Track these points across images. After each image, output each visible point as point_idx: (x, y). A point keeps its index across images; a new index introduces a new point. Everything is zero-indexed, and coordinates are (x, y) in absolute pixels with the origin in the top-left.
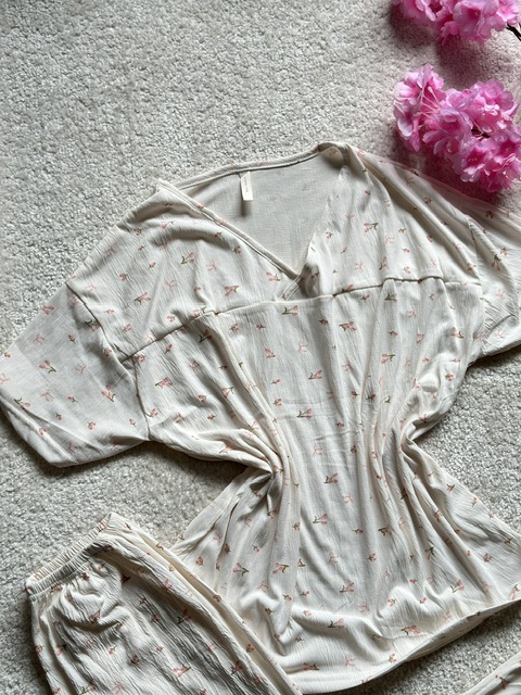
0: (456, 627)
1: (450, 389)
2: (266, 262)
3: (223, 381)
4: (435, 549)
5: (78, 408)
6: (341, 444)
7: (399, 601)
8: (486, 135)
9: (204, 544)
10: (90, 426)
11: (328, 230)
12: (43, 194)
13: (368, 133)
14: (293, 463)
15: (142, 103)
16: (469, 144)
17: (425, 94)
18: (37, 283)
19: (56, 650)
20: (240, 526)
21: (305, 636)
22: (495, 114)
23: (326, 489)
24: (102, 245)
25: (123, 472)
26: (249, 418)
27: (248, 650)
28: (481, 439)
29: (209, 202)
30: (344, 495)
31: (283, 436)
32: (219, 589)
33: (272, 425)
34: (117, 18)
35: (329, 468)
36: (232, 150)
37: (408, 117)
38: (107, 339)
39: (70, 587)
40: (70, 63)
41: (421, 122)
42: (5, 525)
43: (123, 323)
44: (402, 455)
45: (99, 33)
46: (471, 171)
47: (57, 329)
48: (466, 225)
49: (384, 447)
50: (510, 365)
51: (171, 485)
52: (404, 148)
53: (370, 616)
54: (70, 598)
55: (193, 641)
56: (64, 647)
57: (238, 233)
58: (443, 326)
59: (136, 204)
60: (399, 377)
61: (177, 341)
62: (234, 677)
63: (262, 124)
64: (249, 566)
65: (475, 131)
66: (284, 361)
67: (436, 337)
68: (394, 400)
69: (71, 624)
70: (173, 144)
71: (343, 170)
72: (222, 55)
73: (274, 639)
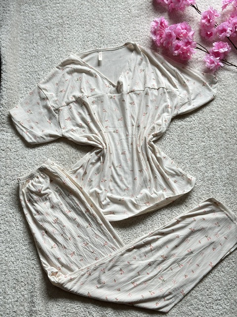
0: (162, 202)
1: (166, 125)
2: (106, 81)
3: (88, 119)
4: (157, 177)
5: (39, 125)
6: (128, 142)
7: (144, 193)
9: (78, 171)
10: (43, 131)
11: (127, 71)
12: (32, 56)
13: (143, 40)
14: (110, 146)
15: (67, 28)
18: (28, 85)
19: (27, 202)
20: (91, 166)
21: (111, 203)
22: (185, 33)
23: (121, 157)
24: (49, 74)
25: (53, 147)
26: (96, 131)
27: (91, 206)
28: (176, 143)
29: (87, 61)
30: (127, 158)
32: (82, 186)
33: (104, 134)
35: (123, 149)
36: (96, 44)
38: (50, 104)
39: (33, 181)
40: (44, 15)
42: (13, 162)
43: (56, 99)
44: (148, 146)
45: (54, 6)
46: (176, 52)
47: (34, 100)
48: (174, 71)
49: (142, 143)
50: (188, 119)
51: (69, 152)
53: (134, 198)
54: (32, 184)
55: (73, 202)
56: (30, 201)
57: (96, 71)
58: (165, 104)
59: (62, 60)
60: (149, 121)
61: (74, 106)
62: (86, 214)
63: (107, 36)
64: (93, 179)
65: (178, 39)
66: (110, 114)
67: (162, 108)
68: (147, 128)
69: (32, 192)
70: (76, 42)
71: (134, 52)
72: (95, 14)
73: (100, 203)
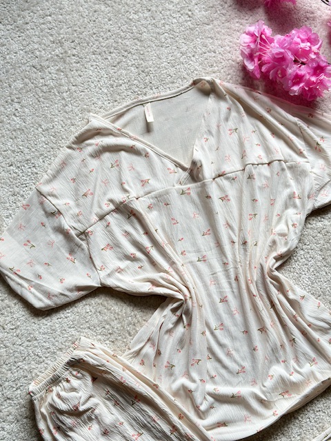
0: (315, 389)
1: (296, 233)
2: (167, 161)
3: (146, 242)
4: (296, 339)
5: (52, 269)
6: (228, 277)
7: (276, 376)
8: (303, 63)
9: (144, 351)
10: (61, 281)
11: (205, 136)
12: (15, 130)
13: (225, 69)
14: (197, 292)
15: (74, 65)
16: (292, 70)
17: (260, 40)
18: (17, 190)
19: (54, 431)
20: (166, 337)
21: (216, 405)
22: (308, 49)
23: (221, 306)
24: (56, 162)
25: (86, 309)
26: (165, 265)
27: (180, 418)
28: (319, 264)
29: (125, 126)
30: (233, 309)
31: (189, 275)
32: (157, 379)
33: (181, 269)
34: (52, 10)
35: (221, 293)
36: (136, 90)
37: (251, 57)
38: (67, 223)
39: (58, 388)
40: (24, 43)
41: (259, 59)
42: (11, 351)
43: (77, 211)
44: (268, 280)
45: (41, 21)
46: (296, 88)
47: (34, 219)
48: (296, 124)
49: (256, 276)
51: (118, 314)
52: (250, 77)
53: (258, 387)
54: (59, 396)
55: (143, 416)
56: (58, 428)
57: (146, 144)
58: (287, 192)
59: (77, 131)
60: (261, 229)
61: (113, 219)
62: (172, 436)
63: (155, 71)
64: (175, 362)
65: (296, 61)
66: (185, 225)
67: (283, 200)
68: (260, 244)
69: (62, 412)
70: (97, 89)
71: (211, 96)
72: (124, 28)
73: (196, 409)
